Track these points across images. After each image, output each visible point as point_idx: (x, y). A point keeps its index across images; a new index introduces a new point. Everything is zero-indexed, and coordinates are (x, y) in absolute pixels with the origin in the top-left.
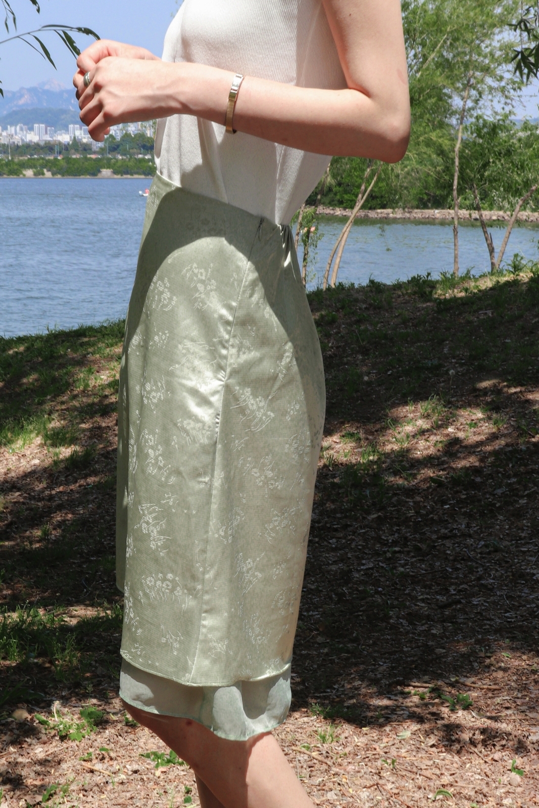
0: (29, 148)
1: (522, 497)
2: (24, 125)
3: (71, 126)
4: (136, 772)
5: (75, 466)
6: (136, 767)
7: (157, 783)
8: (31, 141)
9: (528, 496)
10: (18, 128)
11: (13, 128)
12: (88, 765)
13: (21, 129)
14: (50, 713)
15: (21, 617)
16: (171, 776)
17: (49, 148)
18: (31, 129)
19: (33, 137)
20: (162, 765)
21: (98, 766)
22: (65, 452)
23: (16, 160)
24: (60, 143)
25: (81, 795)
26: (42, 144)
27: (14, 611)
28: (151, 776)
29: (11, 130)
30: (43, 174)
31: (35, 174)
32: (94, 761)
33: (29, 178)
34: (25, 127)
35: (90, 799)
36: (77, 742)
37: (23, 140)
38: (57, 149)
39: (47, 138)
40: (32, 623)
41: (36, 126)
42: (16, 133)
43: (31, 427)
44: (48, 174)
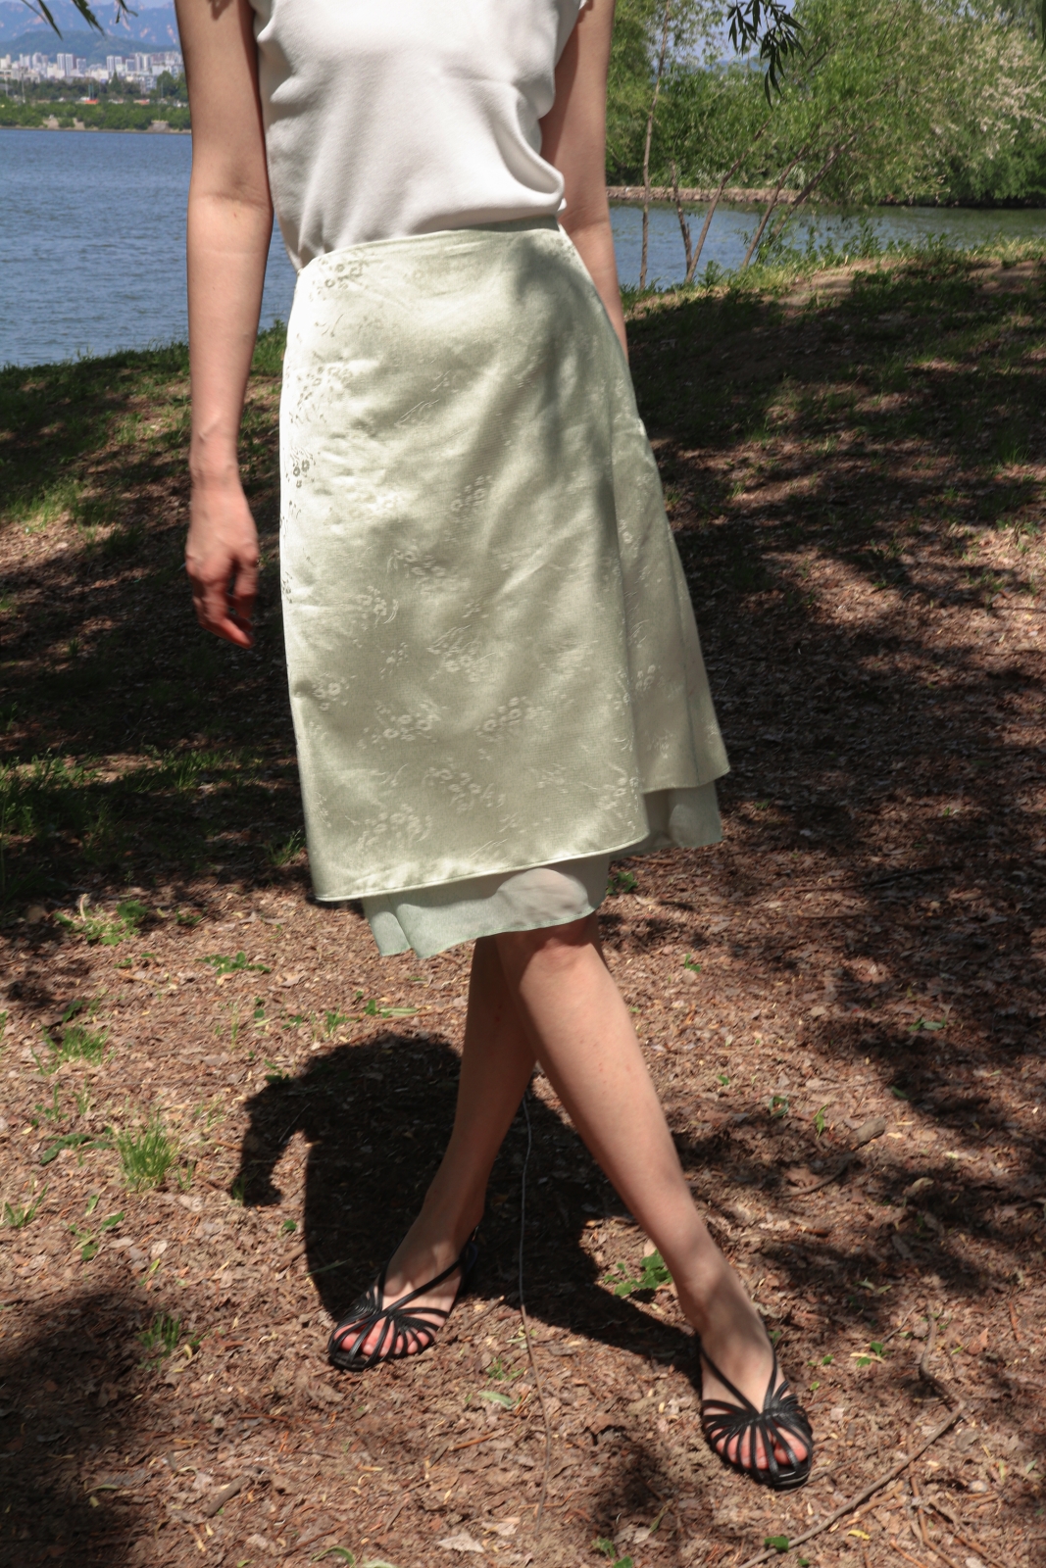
0: (52, 88)
1: (710, 597)
2: (44, 53)
3: (110, 58)
4: (191, 980)
5: (115, 553)
6: (190, 974)
7: (217, 994)
8: (53, 78)
9: (717, 595)
10: (34, 58)
11: (27, 59)
12: (126, 974)
13: (39, 60)
14: (76, 910)
15: (38, 771)
16: (238, 984)
17: (80, 87)
18: (53, 60)
19: (55, 72)
20: (226, 970)
21: (140, 975)
22: (102, 532)
23: (33, 105)
24: (94, 82)
25: (116, 1012)
26: (70, 82)
27: (29, 762)
28: (211, 985)
29: (25, 60)
30: (73, 125)
31: (61, 125)
32: (134, 969)
33: (52, 130)
34: (44, 57)
35: (127, 1016)
36: (112, 947)
37: (42, 76)
38: (90, 89)
39: (77, 74)
40: (53, 782)
41: (60, 56)
42: (32, 66)
43: (54, 498)
44: (79, 126)
